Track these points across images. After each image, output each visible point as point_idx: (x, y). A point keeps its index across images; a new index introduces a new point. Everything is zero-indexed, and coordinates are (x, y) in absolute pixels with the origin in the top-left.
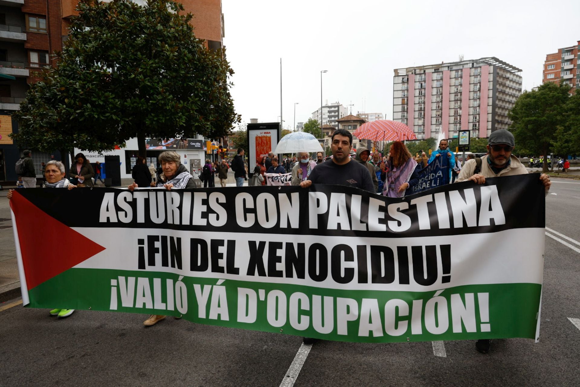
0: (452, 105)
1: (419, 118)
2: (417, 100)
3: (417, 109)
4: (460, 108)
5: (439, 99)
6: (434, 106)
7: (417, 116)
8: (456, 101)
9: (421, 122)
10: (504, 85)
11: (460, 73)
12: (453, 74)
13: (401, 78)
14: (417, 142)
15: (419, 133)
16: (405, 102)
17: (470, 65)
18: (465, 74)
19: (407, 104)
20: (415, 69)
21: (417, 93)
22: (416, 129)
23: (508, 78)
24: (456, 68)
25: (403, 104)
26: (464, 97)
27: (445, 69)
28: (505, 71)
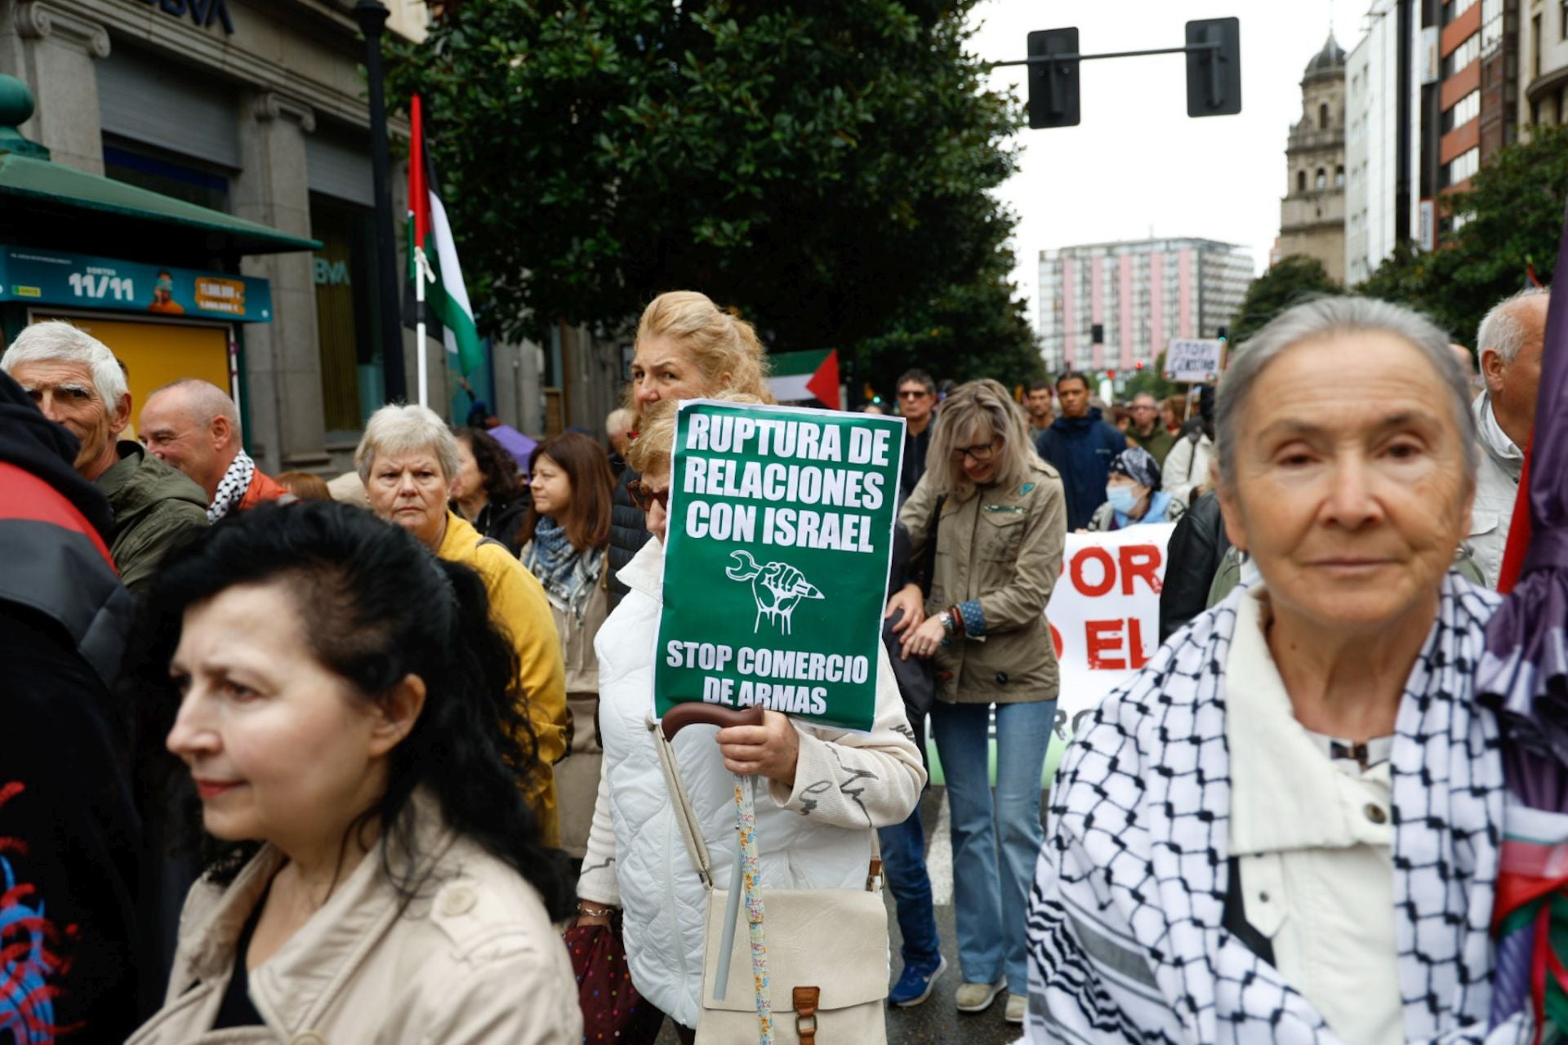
0: (1137, 311)
1: (1083, 334)
2: (1078, 303)
3: (1079, 317)
4: (1149, 316)
5: (1114, 302)
6: (1108, 313)
7: (1079, 330)
8: (1142, 305)
9: (1086, 340)
10: (1219, 278)
11: (1146, 259)
12: (1136, 261)
13: (1050, 265)
15: (1084, 359)
16: (1059, 306)
17: (1162, 246)
18: (1155, 260)
19: (1062, 309)
20: (1073, 249)
21: (1078, 290)
22: (1079, 352)
24: (1139, 249)
25: (1056, 309)
26: (1155, 299)
27: (1123, 251)
28: (1220, 254)
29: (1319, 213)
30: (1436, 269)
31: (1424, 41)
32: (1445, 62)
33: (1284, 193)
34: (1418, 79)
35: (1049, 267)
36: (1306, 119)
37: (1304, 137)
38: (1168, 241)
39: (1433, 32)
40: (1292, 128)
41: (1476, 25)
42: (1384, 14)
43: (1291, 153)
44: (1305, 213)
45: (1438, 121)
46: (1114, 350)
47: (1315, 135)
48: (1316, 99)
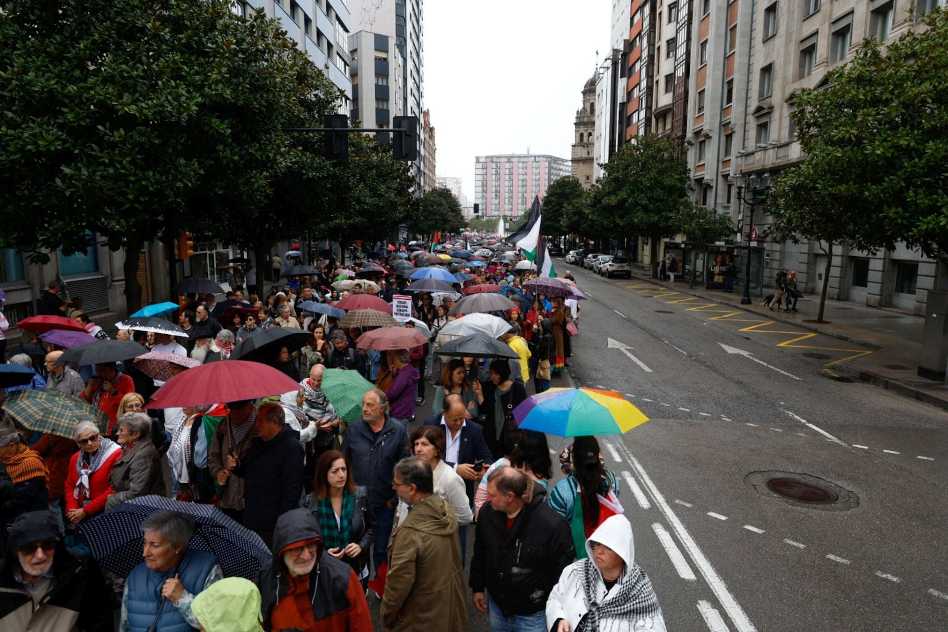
0: (520, 189)
1: (496, 199)
2: (494, 183)
3: (494, 190)
4: (526, 192)
5: (510, 184)
6: (507, 189)
7: (494, 196)
8: (523, 186)
9: (497, 202)
11: (525, 165)
12: (521, 165)
13: (481, 164)
14: (494, 218)
15: (496, 211)
16: (484, 185)
17: (533, 159)
18: (529, 165)
19: (486, 186)
20: (492, 157)
21: (494, 177)
22: (493, 207)
23: (561, 170)
24: (523, 160)
25: (483, 186)
26: (529, 184)
27: (515, 160)
28: (558, 164)
29: (588, 153)
30: (595, 197)
31: (622, 83)
32: (629, 94)
33: (574, 143)
34: (620, 100)
35: (480, 165)
36: (584, 108)
37: (584, 117)
38: (535, 157)
39: (625, 80)
40: (578, 112)
41: (638, 82)
42: (608, 68)
43: (577, 124)
44: (582, 153)
45: (626, 121)
46: (510, 207)
47: (588, 117)
48: (589, 100)
